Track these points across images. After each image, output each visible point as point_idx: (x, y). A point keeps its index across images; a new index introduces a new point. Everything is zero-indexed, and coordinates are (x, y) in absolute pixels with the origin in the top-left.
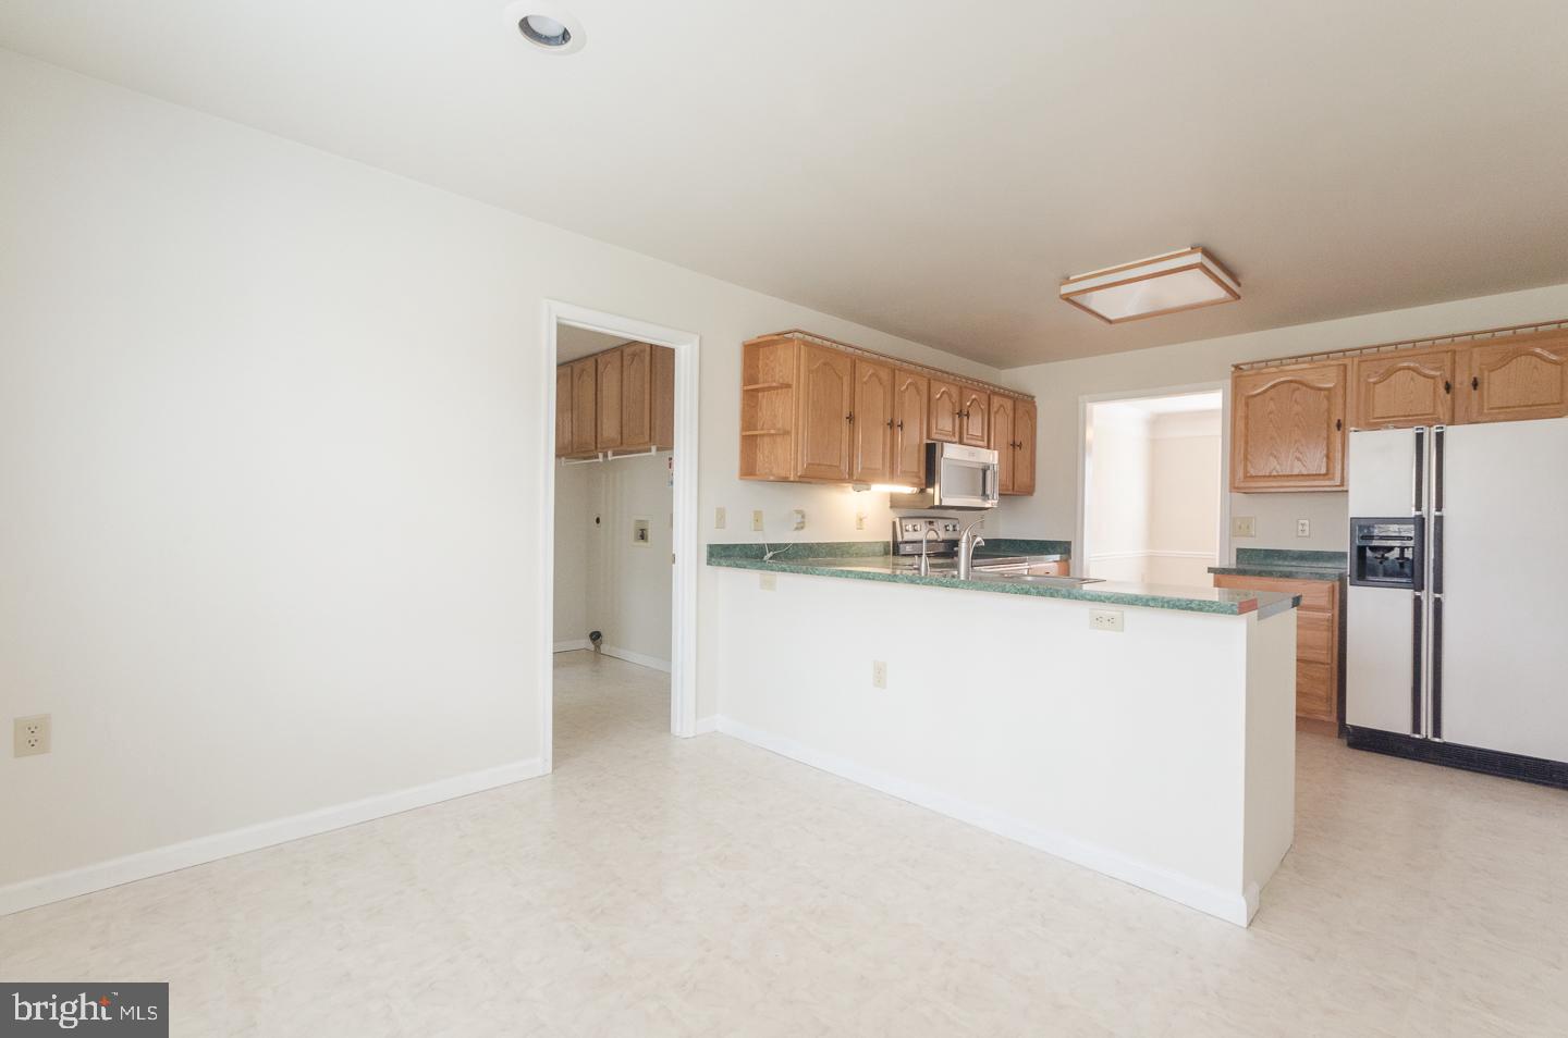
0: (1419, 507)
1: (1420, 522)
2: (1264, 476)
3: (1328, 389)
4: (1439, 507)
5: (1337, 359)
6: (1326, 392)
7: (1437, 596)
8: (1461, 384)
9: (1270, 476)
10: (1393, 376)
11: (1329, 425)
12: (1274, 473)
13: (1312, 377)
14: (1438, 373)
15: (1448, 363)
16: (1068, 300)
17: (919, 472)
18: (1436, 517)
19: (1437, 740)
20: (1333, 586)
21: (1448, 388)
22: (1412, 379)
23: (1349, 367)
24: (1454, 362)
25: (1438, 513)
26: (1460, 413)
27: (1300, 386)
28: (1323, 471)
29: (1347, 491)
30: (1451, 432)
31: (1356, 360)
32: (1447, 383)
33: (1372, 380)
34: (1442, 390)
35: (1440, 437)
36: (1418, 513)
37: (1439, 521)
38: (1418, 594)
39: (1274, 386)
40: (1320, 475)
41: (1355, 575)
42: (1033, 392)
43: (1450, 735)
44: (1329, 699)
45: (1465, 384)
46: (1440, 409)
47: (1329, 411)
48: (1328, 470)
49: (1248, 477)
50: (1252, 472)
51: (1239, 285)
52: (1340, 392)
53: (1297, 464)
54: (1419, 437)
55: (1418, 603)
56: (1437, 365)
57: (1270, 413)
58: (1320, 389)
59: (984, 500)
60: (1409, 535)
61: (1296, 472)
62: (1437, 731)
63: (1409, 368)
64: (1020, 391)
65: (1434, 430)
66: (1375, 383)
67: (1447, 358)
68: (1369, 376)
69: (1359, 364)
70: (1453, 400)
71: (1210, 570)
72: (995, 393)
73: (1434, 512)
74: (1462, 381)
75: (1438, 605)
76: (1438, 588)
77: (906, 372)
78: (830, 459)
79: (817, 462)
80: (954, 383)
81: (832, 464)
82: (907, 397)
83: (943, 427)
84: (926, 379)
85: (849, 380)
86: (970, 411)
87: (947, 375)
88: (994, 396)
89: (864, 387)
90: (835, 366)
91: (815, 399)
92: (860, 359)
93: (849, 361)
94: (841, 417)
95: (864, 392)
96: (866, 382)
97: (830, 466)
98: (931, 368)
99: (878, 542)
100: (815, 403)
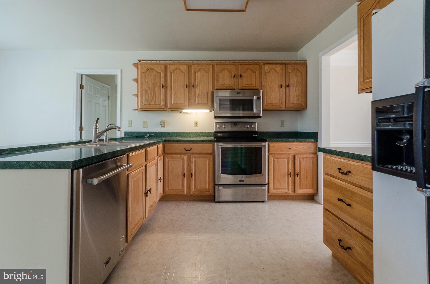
17: (208, 103)
42: (306, 59)
64: (298, 59)
77: (198, 64)
78: (155, 102)
79: (148, 103)
80: (233, 64)
81: (156, 103)
82: (199, 74)
83: (224, 83)
84: (212, 65)
85: (164, 73)
86: (244, 75)
87: (229, 62)
88: (266, 65)
89: (173, 74)
90: (156, 69)
91: (146, 82)
92: (170, 64)
93: (164, 66)
94: (160, 86)
95: (173, 76)
96: (173, 72)
97: (155, 104)
98: (217, 60)
99: (206, 132)
100: (146, 83)
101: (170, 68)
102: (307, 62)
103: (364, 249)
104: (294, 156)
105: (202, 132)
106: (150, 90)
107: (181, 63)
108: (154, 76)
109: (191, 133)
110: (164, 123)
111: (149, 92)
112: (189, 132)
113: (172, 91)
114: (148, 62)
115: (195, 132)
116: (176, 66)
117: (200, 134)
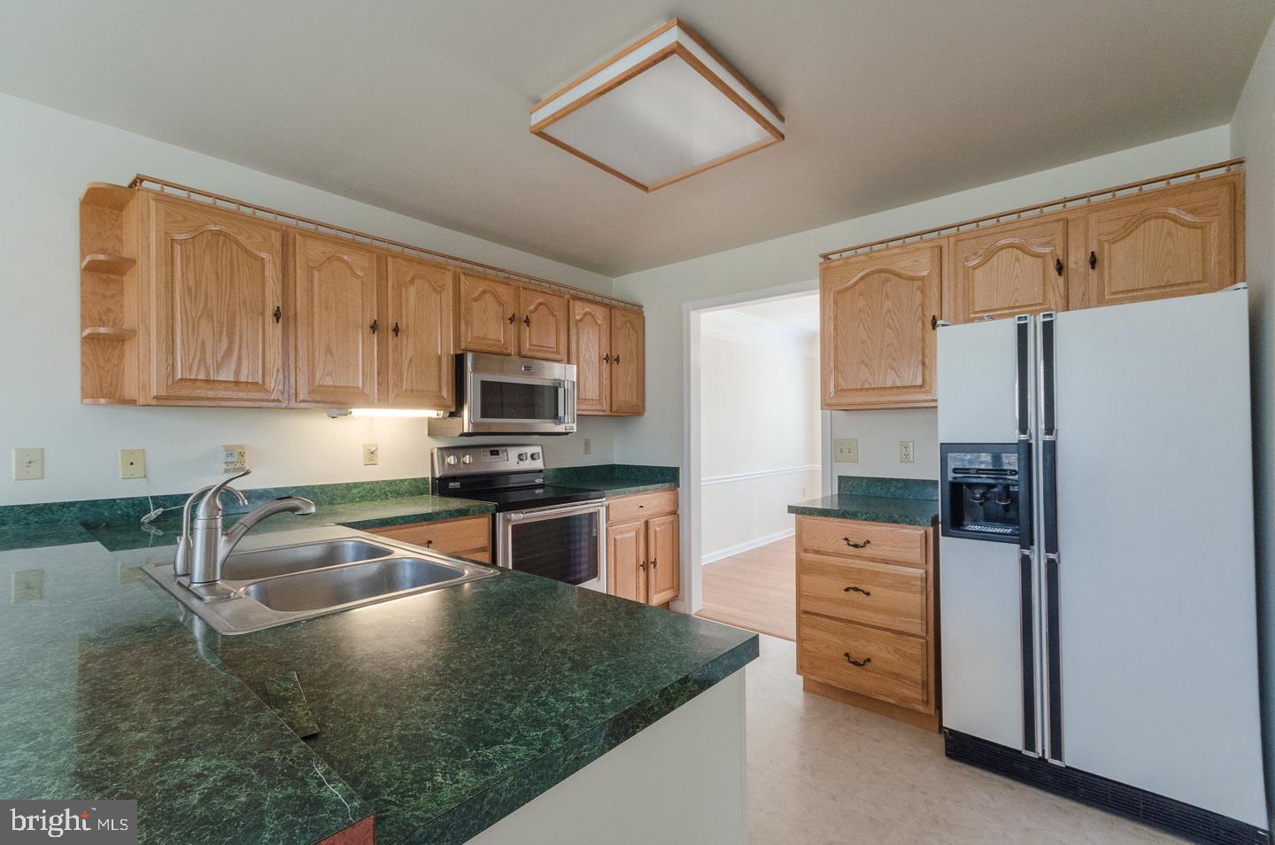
0: (1023, 428)
1: (1026, 449)
2: (856, 390)
3: (922, 279)
4: (1050, 429)
5: (931, 240)
6: (920, 282)
7: (1052, 556)
8: (1076, 263)
9: (861, 389)
10: (995, 258)
11: (923, 324)
12: (867, 386)
13: (904, 265)
14: (1048, 250)
15: (1059, 237)
16: (541, 134)
17: (440, 390)
18: (1045, 442)
19: (1056, 762)
20: (926, 533)
21: (1060, 268)
22: (1017, 260)
23: (945, 250)
24: (1067, 235)
25: (1048, 438)
26: (1074, 299)
27: (891, 276)
28: (919, 382)
29: (936, 407)
30: (1062, 321)
31: (952, 240)
32: (1058, 260)
33: (970, 264)
34: (1053, 272)
35: (1048, 328)
36: (1023, 437)
37: (1051, 448)
38: (1027, 552)
39: (862, 278)
40: (914, 387)
41: (948, 521)
42: (642, 301)
43: (1074, 757)
44: (925, 684)
45: (1081, 263)
46: (1050, 296)
47: (923, 306)
48: (924, 380)
49: (839, 390)
50: (843, 385)
51: (782, 119)
52: (935, 281)
53: (891, 373)
54: (1022, 330)
55: (1026, 563)
56: (1045, 240)
57: (860, 311)
58: (913, 279)
59: (556, 424)
60: (1012, 468)
61: (889, 384)
62: (1057, 751)
63: (1012, 246)
64: (628, 300)
65: (1040, 319)
66: (975, 268)
67: (1059, 227)
68: (967, 260)
69: (956, 244)
70: (1067, 282)
71: (792, 509)
72: (575, 298)
73: (1043, 437)
74: (1077, 260)
75: (1053, 568)
76: (1052, 545)
77: (411, 260)
78: (237, 373)
79: (202, 377)
80: (506, 282)
81: (243, 379)
82: (411, 293)
83: (485, 335)
84: (451, 273)
85: (278, 263)
86: (533, 318)
87: (494, 272)
88: (576, 302)
89: (316, 274)
90: (241, 239)
91: (192, 284)
92: (306, 234)
93: (278, 235)
94: (263, 314)
95: (316, 281)
96: (320, 268)
97: (237, 383)
98: (463, 261)
99: (405, 480)
100: (190, 290)
101: (310, 251)
102: (644, 309)
103: (896, 651)
104: (647, 523)
105: (394, 481)
106: (210, 317)
107: (346, 240)
108: (232, 264)
109: (356, 485)
110: (242, 454)
111: (206, 331)
112: (347, 484)
113: (316, 337)
114: (194, 197)
115: (368, 483)
116: (330, 249)
117: (387, 489)
